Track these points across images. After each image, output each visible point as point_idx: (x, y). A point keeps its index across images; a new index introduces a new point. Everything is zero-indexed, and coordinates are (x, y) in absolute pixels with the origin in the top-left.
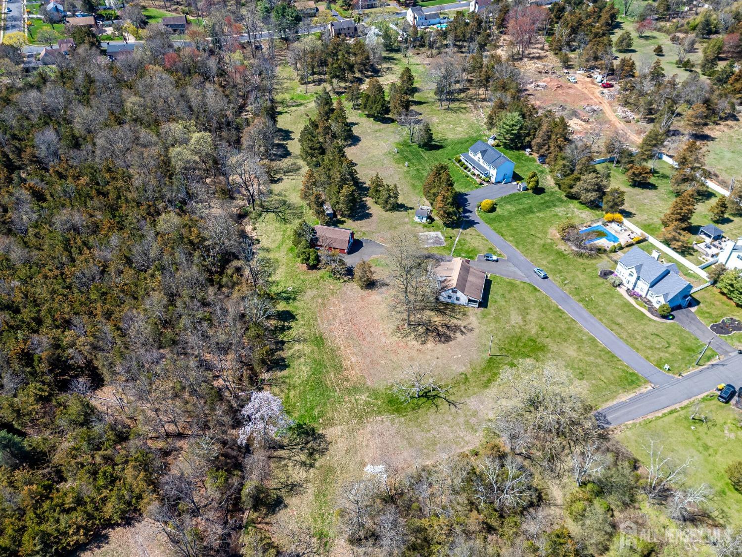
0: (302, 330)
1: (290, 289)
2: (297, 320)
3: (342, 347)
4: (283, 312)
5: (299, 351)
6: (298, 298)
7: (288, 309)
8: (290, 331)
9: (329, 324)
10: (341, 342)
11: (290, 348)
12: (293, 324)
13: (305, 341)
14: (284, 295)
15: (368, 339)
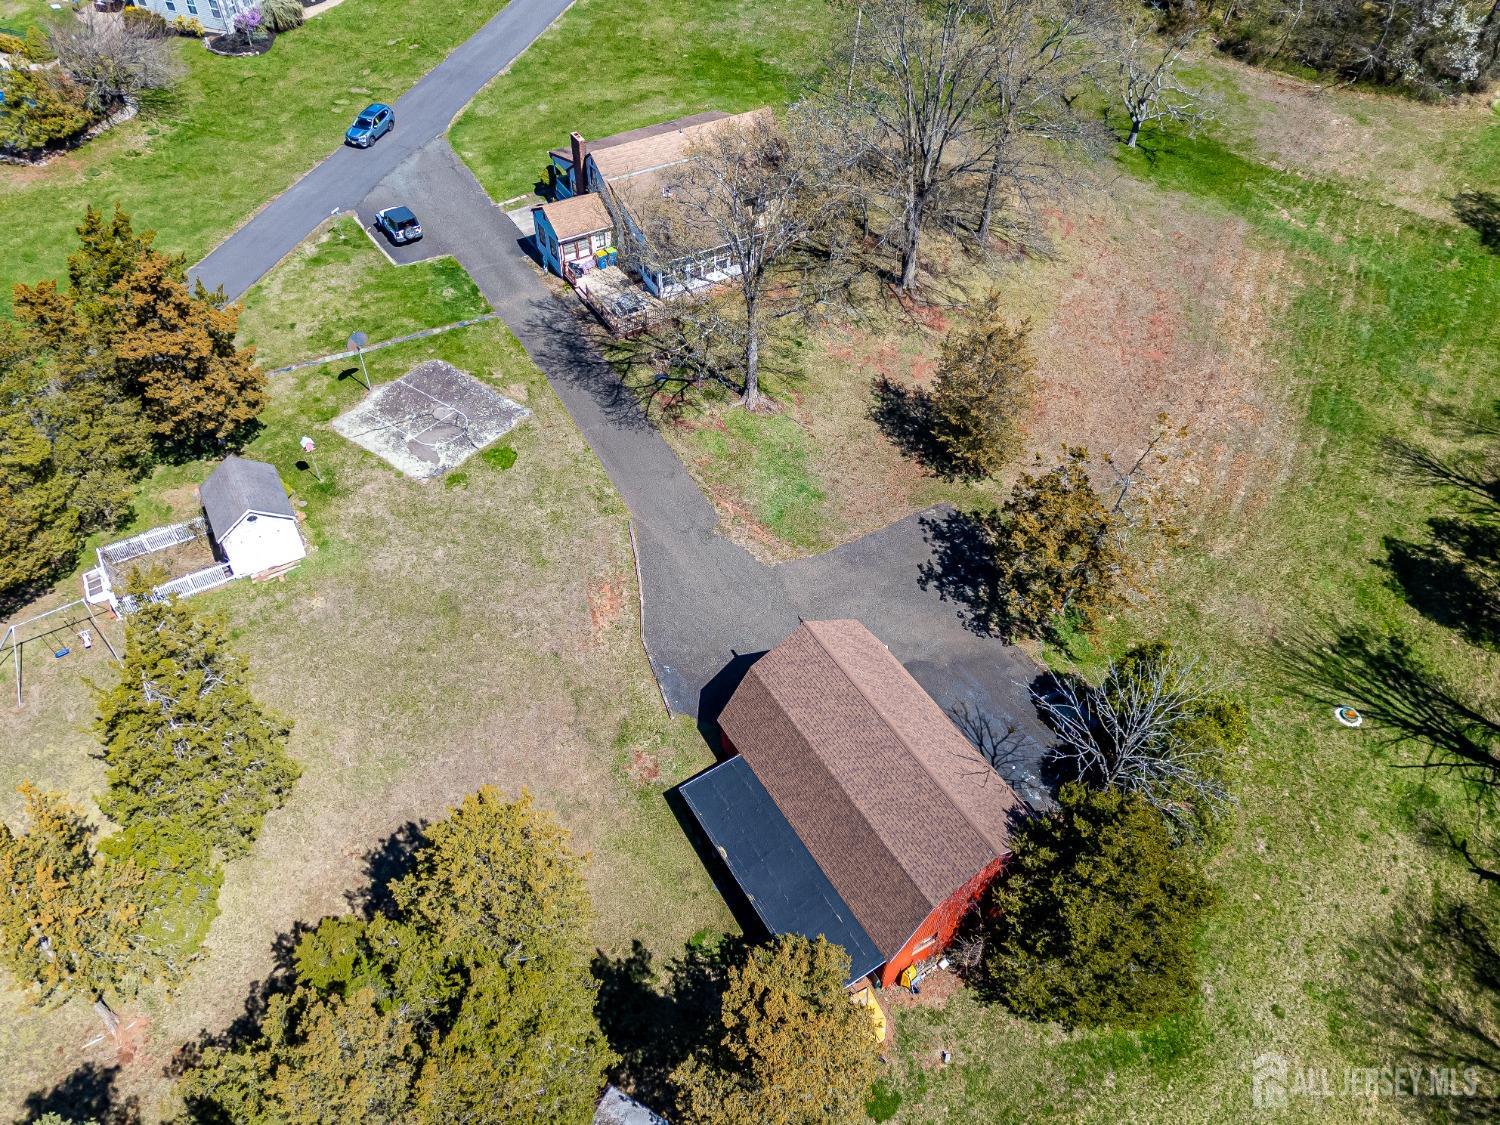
0: (1386, 489)
1: (1349, 717)
2: (1389, 542)
3: (1254, 342)
4: (1449, 622)
5: (1438, 432)
6: (1327, 636)
7: (1411, 620)
8: (1447, 513)
9: (1247, 438)
10: (1246, 354)
11: (1478, 458)
12: (1417, 535)
13: (1392, 444)
14: (1402, 707)
15: (1148, 300)
